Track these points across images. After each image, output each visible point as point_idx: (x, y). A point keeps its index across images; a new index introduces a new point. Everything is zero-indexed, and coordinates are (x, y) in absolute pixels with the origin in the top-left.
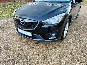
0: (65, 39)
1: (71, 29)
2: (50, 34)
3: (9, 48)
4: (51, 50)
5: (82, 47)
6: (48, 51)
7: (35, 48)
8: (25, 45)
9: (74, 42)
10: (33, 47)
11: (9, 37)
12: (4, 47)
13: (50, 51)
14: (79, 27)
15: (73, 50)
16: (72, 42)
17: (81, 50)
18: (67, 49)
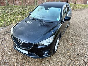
0: (57, 52)
1: (62, 40)
2: (44, 52)
3: (8, 63)
4: (44, 63)
5: (69, 59)
6: (42, 65)
7: (31, 62)
8: (22, 60)
9: (63, 55)
10: (29, 62)
11: (6, 50)
12: (3, 62)
13: (43, 65)
14: (69, 37)
15: (62, 63)
16: (62, 54)
17: (68, 62)
18: (58, 62)
